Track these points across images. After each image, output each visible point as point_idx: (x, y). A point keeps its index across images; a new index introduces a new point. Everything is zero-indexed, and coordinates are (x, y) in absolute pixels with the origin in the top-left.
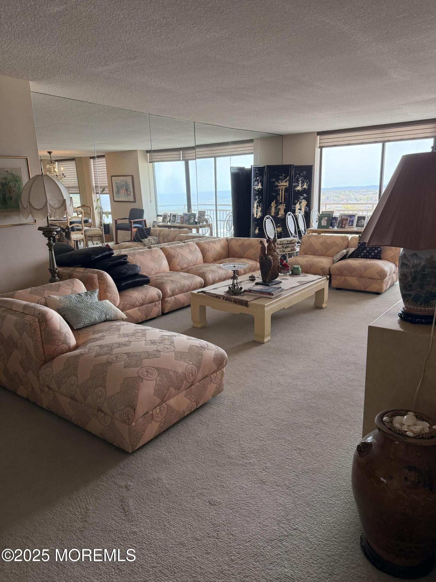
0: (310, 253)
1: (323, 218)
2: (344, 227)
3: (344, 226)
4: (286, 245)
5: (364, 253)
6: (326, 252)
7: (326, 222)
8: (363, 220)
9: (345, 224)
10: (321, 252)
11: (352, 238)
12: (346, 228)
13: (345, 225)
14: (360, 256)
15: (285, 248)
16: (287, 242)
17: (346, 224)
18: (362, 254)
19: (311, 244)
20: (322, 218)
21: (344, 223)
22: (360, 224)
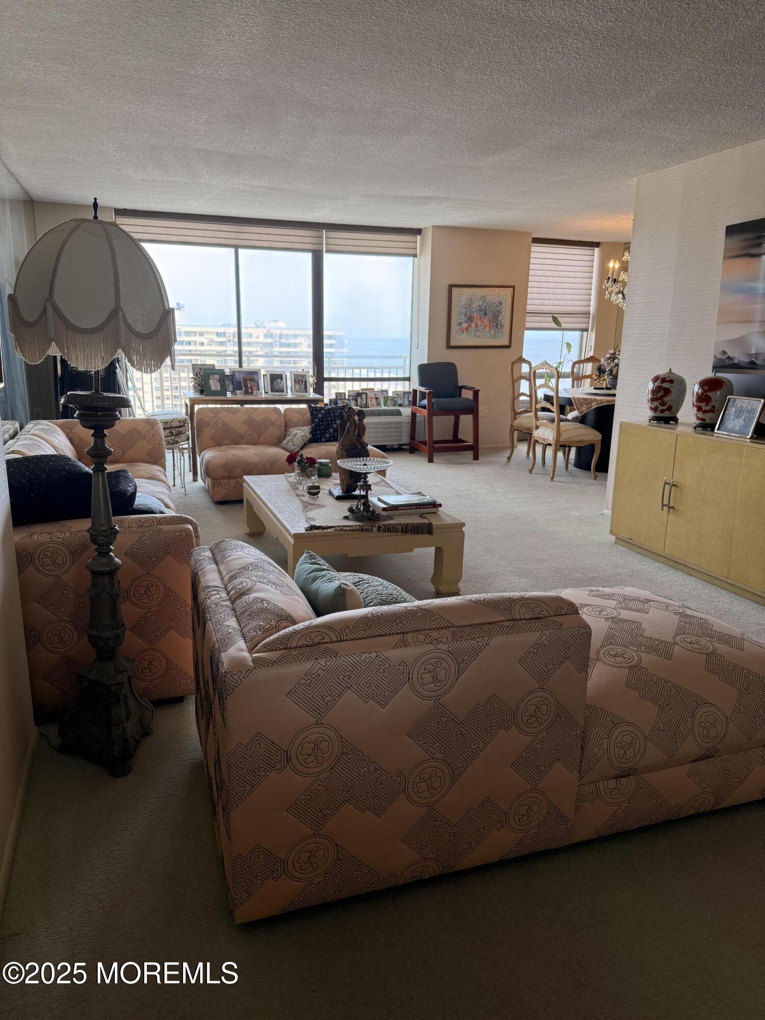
0: (227, 441)
1: (211, 377)
2: (252, 393)
3: (250, 390)
4: (177, 430)
5: (330, 434)
6: (259, 438)
7: (218, 384)
8: (279, 380)
9: (251, 387)
10: (249, 438)
11: (286, 410)
12: (255, 393)
13: (252, 389)
14: (324, 440)
15: (176, 435)
16: (178, 424)
17: (254, 388)
18: (327, 435)
19: (225, 424)
20: (209, 376)
21: (249, 386)
22: (276, 387)
